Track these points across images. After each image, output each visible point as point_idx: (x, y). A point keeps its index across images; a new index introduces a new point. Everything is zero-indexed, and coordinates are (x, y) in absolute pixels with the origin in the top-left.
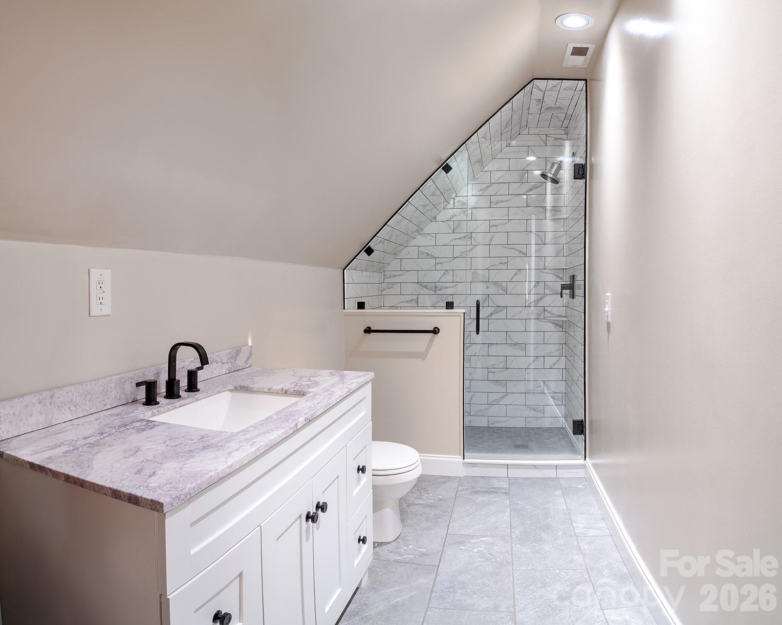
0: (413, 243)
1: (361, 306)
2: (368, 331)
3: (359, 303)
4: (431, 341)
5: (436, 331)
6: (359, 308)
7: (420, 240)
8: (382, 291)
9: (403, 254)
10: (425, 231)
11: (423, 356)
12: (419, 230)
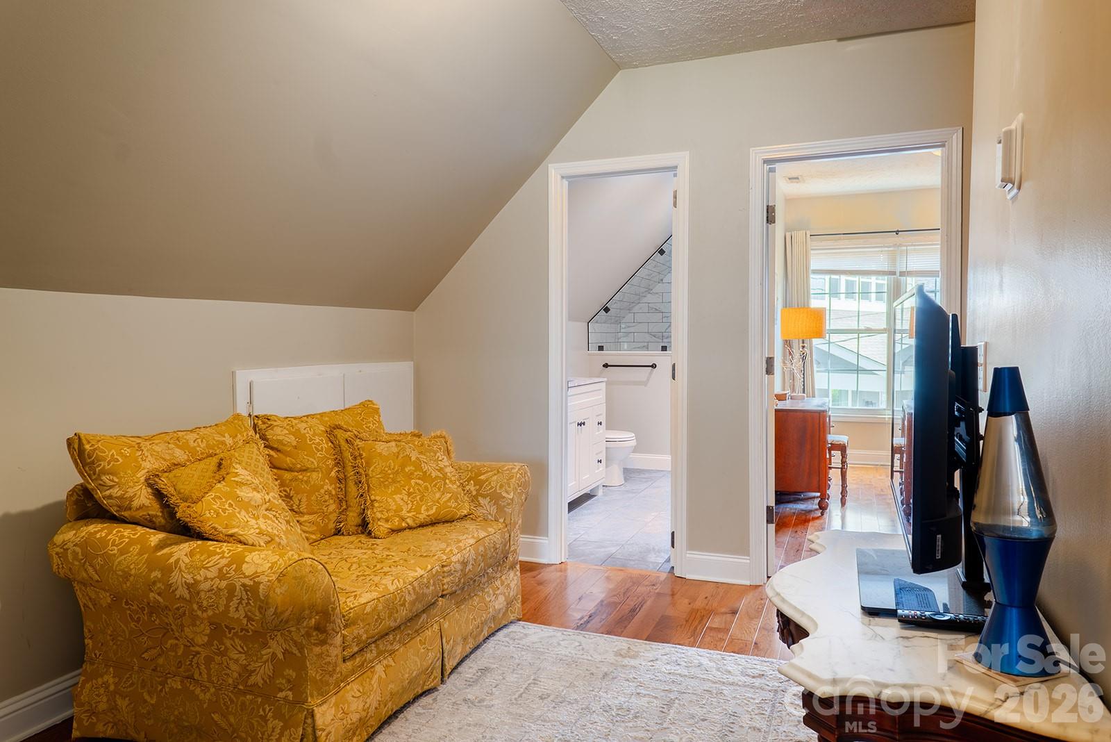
0: (645, 300)
1: (601, 348)
2: (606, 366)
3: (599, 347)
4: (651, 373)
5: (654, 366)
6: (599, 350)
7: (650, 298)
8: (618, 339)
9: (636, 309)
10: (654, 291)
11: (645, 383)
12: (649, 290)
